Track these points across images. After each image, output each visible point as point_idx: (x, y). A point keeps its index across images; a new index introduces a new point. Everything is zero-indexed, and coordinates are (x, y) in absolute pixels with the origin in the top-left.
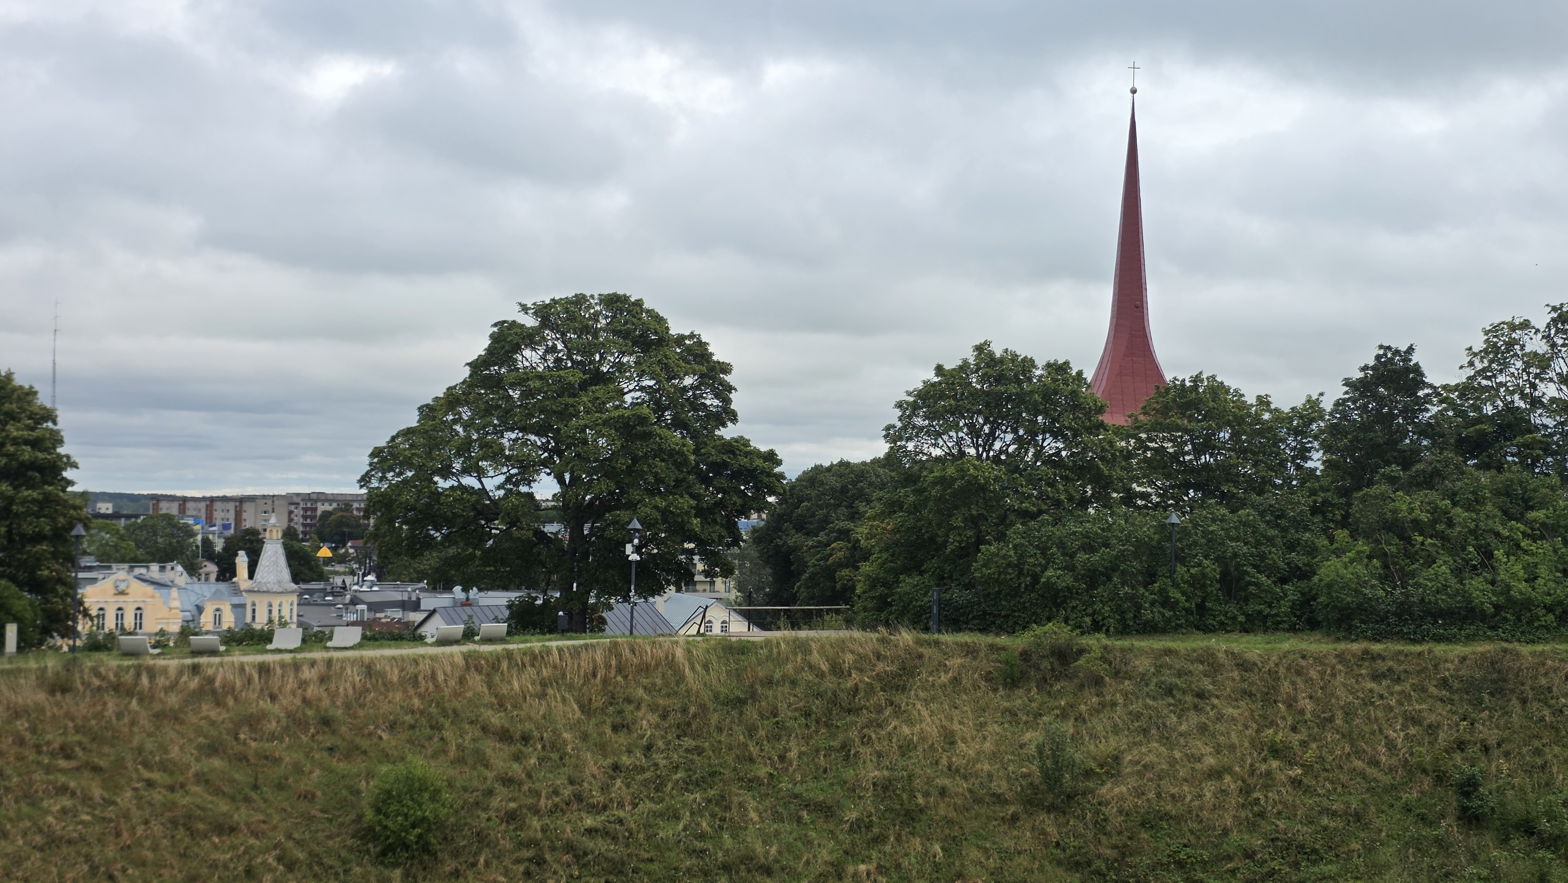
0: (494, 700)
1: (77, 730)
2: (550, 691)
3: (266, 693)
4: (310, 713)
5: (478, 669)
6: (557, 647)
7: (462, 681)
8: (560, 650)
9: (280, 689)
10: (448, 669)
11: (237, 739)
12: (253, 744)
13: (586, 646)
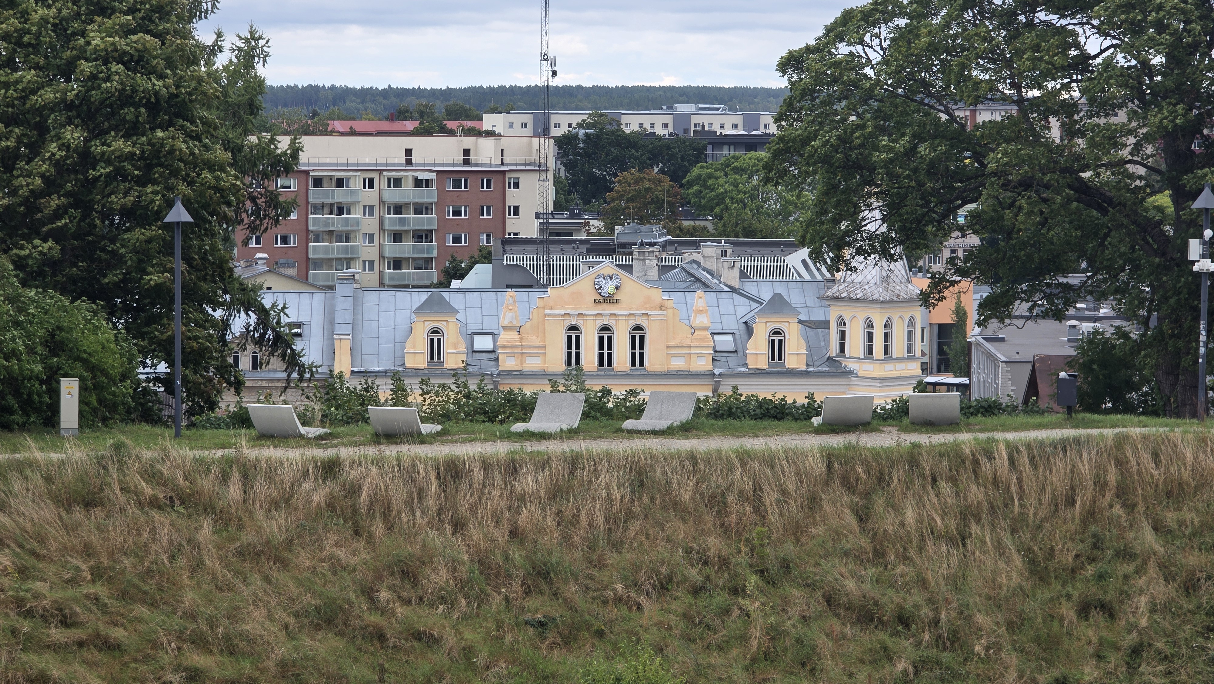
0: (865, 543)
1: (97, 574)
2: (975, 529)
3: (446, 516)
4: (517, 555)
5: (849, 485)
6: (1008, 444)
7: (813, 502)
8: (1013, 450)
9: (473, 509)
10: (790, 483)
11: (372, 600)
12: (400, 610)
13: (1064, 445)
